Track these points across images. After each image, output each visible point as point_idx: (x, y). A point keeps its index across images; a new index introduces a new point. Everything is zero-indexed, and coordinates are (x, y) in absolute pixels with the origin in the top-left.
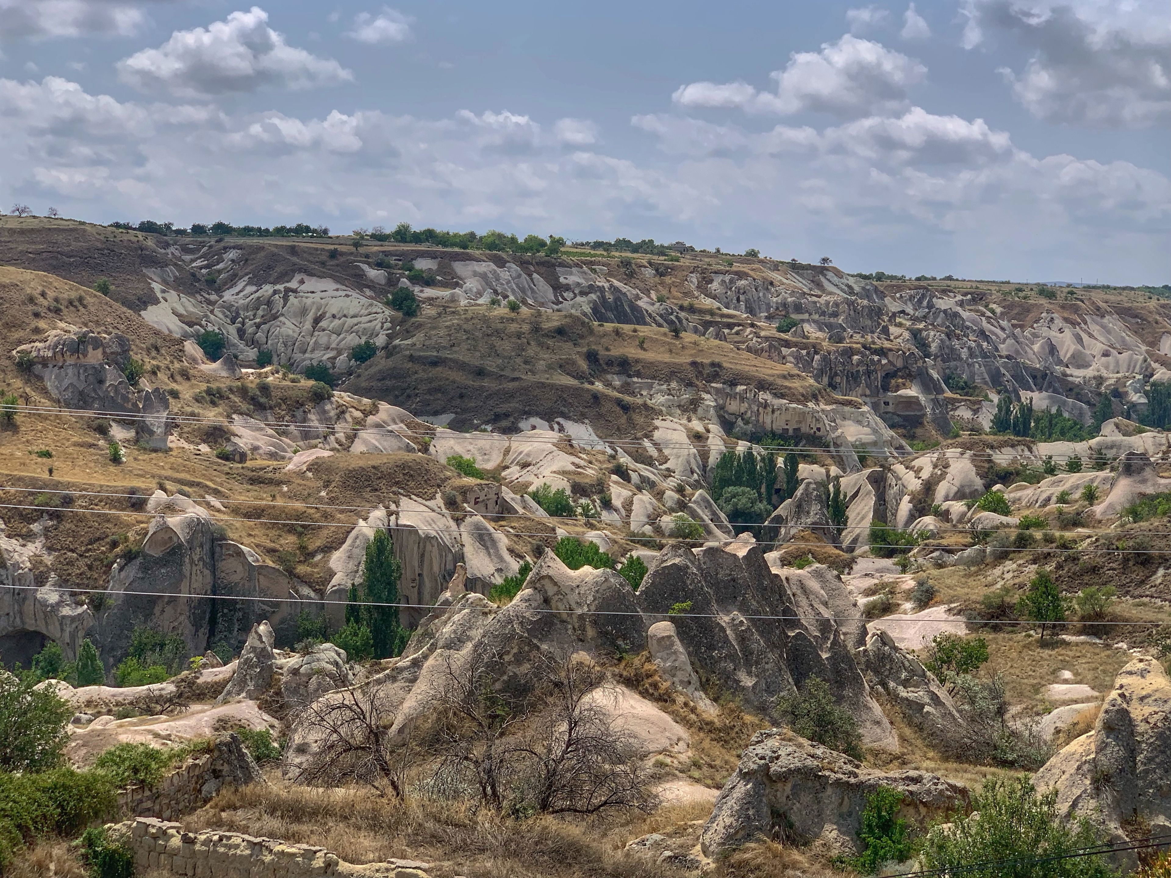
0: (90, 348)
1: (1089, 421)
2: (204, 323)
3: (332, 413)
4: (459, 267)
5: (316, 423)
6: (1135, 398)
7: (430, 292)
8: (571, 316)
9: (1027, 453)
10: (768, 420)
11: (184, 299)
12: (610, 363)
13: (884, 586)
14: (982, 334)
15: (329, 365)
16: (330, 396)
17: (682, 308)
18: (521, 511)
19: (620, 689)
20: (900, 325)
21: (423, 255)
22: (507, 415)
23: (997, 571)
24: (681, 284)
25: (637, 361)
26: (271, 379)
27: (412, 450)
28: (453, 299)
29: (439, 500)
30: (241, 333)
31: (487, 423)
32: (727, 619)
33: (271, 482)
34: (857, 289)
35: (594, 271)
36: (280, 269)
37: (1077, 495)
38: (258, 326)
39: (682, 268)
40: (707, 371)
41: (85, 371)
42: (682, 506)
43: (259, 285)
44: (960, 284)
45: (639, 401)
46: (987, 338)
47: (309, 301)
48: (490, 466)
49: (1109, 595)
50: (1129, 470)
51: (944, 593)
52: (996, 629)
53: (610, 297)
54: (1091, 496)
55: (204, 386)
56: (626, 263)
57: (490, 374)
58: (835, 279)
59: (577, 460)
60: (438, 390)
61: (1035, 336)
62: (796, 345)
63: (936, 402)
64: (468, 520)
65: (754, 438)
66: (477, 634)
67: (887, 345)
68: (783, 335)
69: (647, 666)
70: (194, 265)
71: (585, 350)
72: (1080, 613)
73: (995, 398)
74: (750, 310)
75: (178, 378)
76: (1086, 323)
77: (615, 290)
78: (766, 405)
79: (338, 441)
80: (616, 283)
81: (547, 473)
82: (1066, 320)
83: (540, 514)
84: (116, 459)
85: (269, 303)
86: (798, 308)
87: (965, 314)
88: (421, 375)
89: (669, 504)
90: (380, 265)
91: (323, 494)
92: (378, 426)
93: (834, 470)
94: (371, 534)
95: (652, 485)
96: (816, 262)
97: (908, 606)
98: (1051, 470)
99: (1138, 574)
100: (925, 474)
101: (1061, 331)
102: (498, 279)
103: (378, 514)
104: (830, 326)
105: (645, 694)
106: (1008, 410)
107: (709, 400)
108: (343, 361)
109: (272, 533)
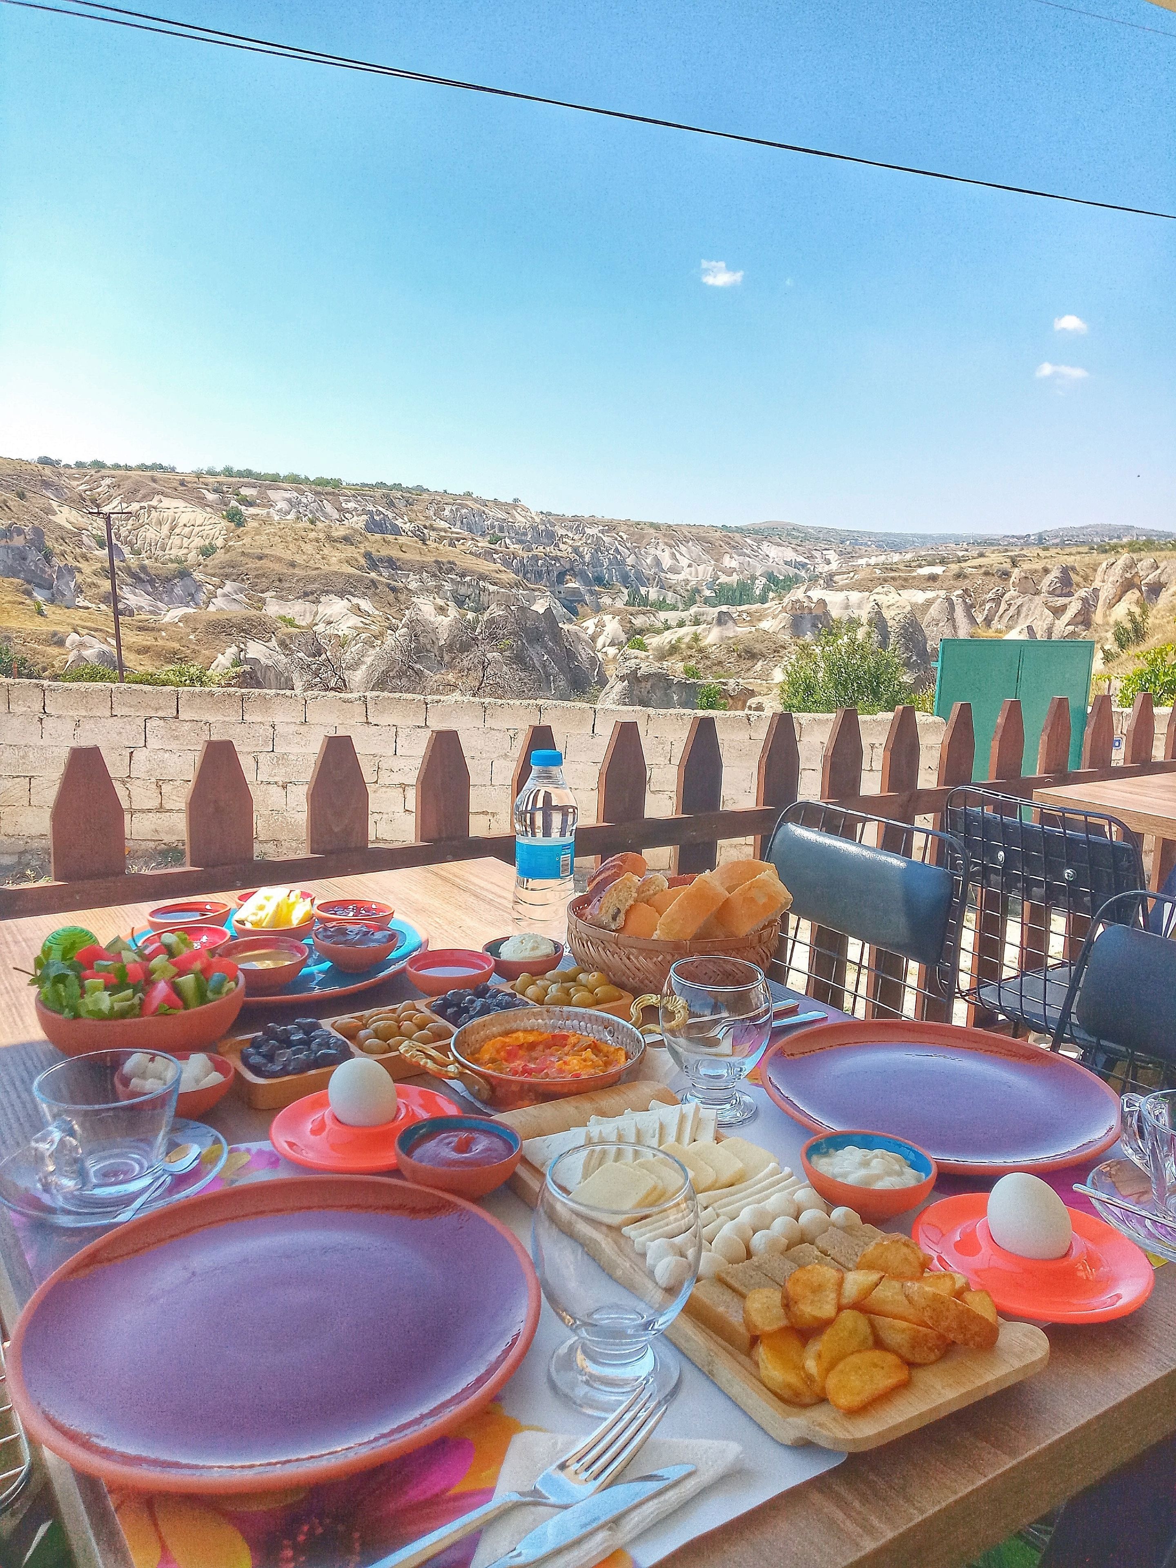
0: (15, 535)
2: (90, 528)
3: (193, 586)
4: (271, 494)
6: (708, 592)
7: (252, 510)
8: (352, 528)
9: (653, 618)
11: (74, 512)
12: (381, 560)
16: (190, 575)
17: (425, 527)
20: (566, 543)
21: (247, 485)
22: (312, 593)
24: (424, 511)
25: (399, 559)
28: (269, 515)
29: (274, 643)
31: (300, 597)
33: (153, 629)
34: (537, 520)
35: (365, 500)
36: (143, 491)
37: (687, 639)
39: (423, 501)
40: (445, 567)
41: (13, 551)
43: (129, 503)
44: (600, 520)
46: (620, 553)
48: (303, 624)
50: (720, 623)
53: (377, 518)
54: (696, 638)
55: (99, 565)
57: (299, 565)
59: (364, 620)
60: (263, 576)
63: (590, 592)
66: (368, 660)
67: (559, 554)
68: (493, 546)
70: (80, 488)
71: (362, 551)
73: (625, 591)
74: (470, 529)
75: (80, 559)
76: (678, 546)
77: (380, 513)
78: (484, 590)
79: (198, 606)
80: (380, 509)
81: (344, 628)
82: (666, 544)
84: (40, 613)
85: (137, 515)
86: (501, 529)
87: (605, 538)
88: (251, 565)
90: (216, 491)
91: (191, 637)
92: (225, 595)
94: (226, 663)
96: (510, 501)
98: (668, 627)
101: (663, 551)
102: (299, 503)
103: (234, 649)
104: (523, 541)
108: (192, 557)
109: (157, 664)
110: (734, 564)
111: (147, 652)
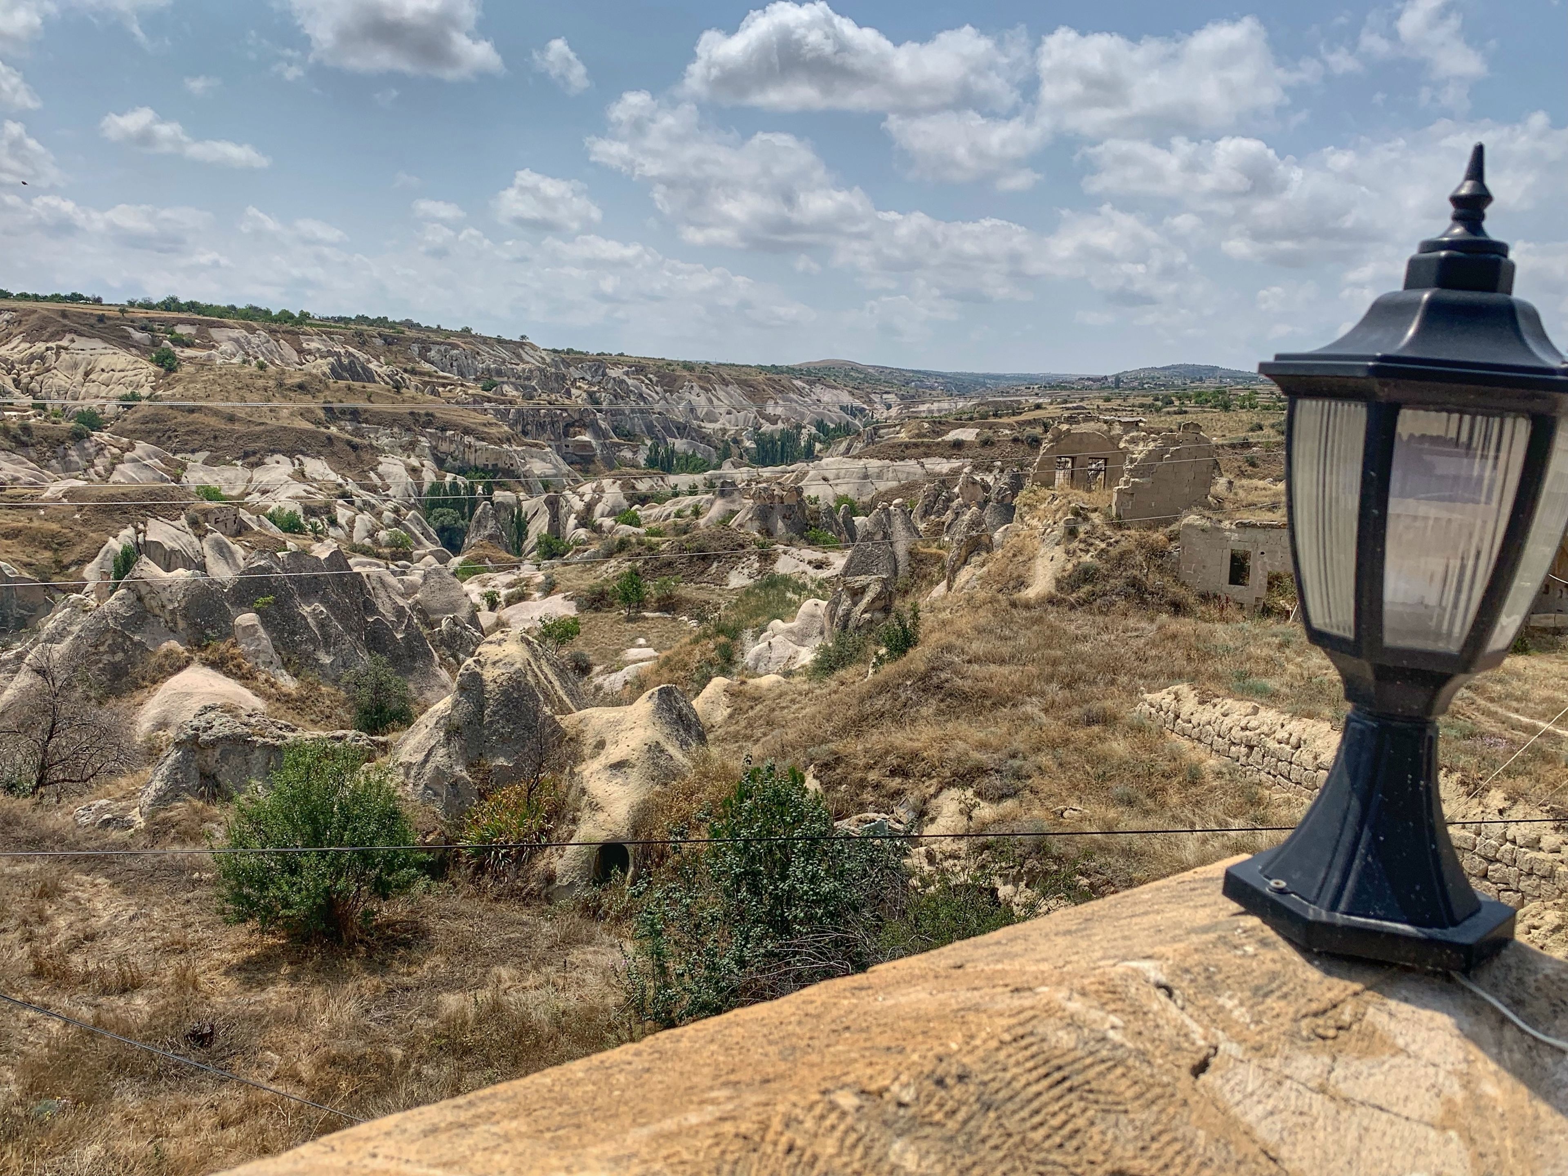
1: (715, 461)
3: (91, 450)
4: (215, 333)
5: (76, 459)
6: (748, 444)
7: (189, 352)
8: (310, 374)
9: (661, 482)
10: (472, 457)
12: (343, 412)
13: (521, 580)
14: (641, 396)
15: (99, 411)
16: (89, 436)
17: (405, 371)
18: (256, 528)
19: (208, 671)
20: (580, 388)
21: (184, 322)
22: (254, 453)
23: (604, 568)
24: (405, 351)
25: (366, 411)
26: (33, 420)
27: (166, 480)
28: (210, 358)
29: (183, 520)
30: (17, 383)
31: (238, 459)
32: (308, 609)
33: (29, 507)
34: (548, 360)
35: (332, 339)
36: (52, 329)
37: (689, 512)
38: (32, 377)
39: (407, 340)
40: (424, 419)
42: (397, 523)
43: (33, 342)
44: (628, 359)
45: (366, 442)
46: (644, 399)
47: (79, 357)
48: (234, 493)
49: (678, 582)
50: (723, 494)
51: (563, 584)
52: (597, 610)
53: (346, 361)
54: (697, 513)
56: (360, 334)
57: (240, 420)
58: (531, 352)
59: (308, 488)
60: (195, 432)
61: (681, 398)
62: (496, 401)
63: (604, 445)
64: (209, 536)
65: (460, 471)
67: (568, 402)
68: (486, 393)
69: (232, 651)
71: (321, 401)
72: (656, 596)
73: (649, 443)
74: (461, 374)
76: (715, 390)
77: (349, 354)
78: (470, 446)
79: (97, 474)
80: (351, 350)
81: (283, 498)
82: (701, 387)
83: (275, 531)
85: (42, 358)
86: (499, 373)
87: (630, 382)
88: (180, 419)
89: (386, 521)
90: (143, 329)
91: (77, 516)
92: (134, 461)
93: (522, 495)
94: (119, 548)
95: (373, 507)
96: (516, 339)
97: (537, 595)
98: (676, 495)
99: (701, 566)
100: (587, 498)
101: (698, 395)
102: (249, 343)
103: (130, 531)
104: (524, 387)
105: (229, 674)
106: (657, 452)
107: (424, 442)
108: (111, 407)
109: (29, 550)
110: (779, 411)
111: (17, 537)
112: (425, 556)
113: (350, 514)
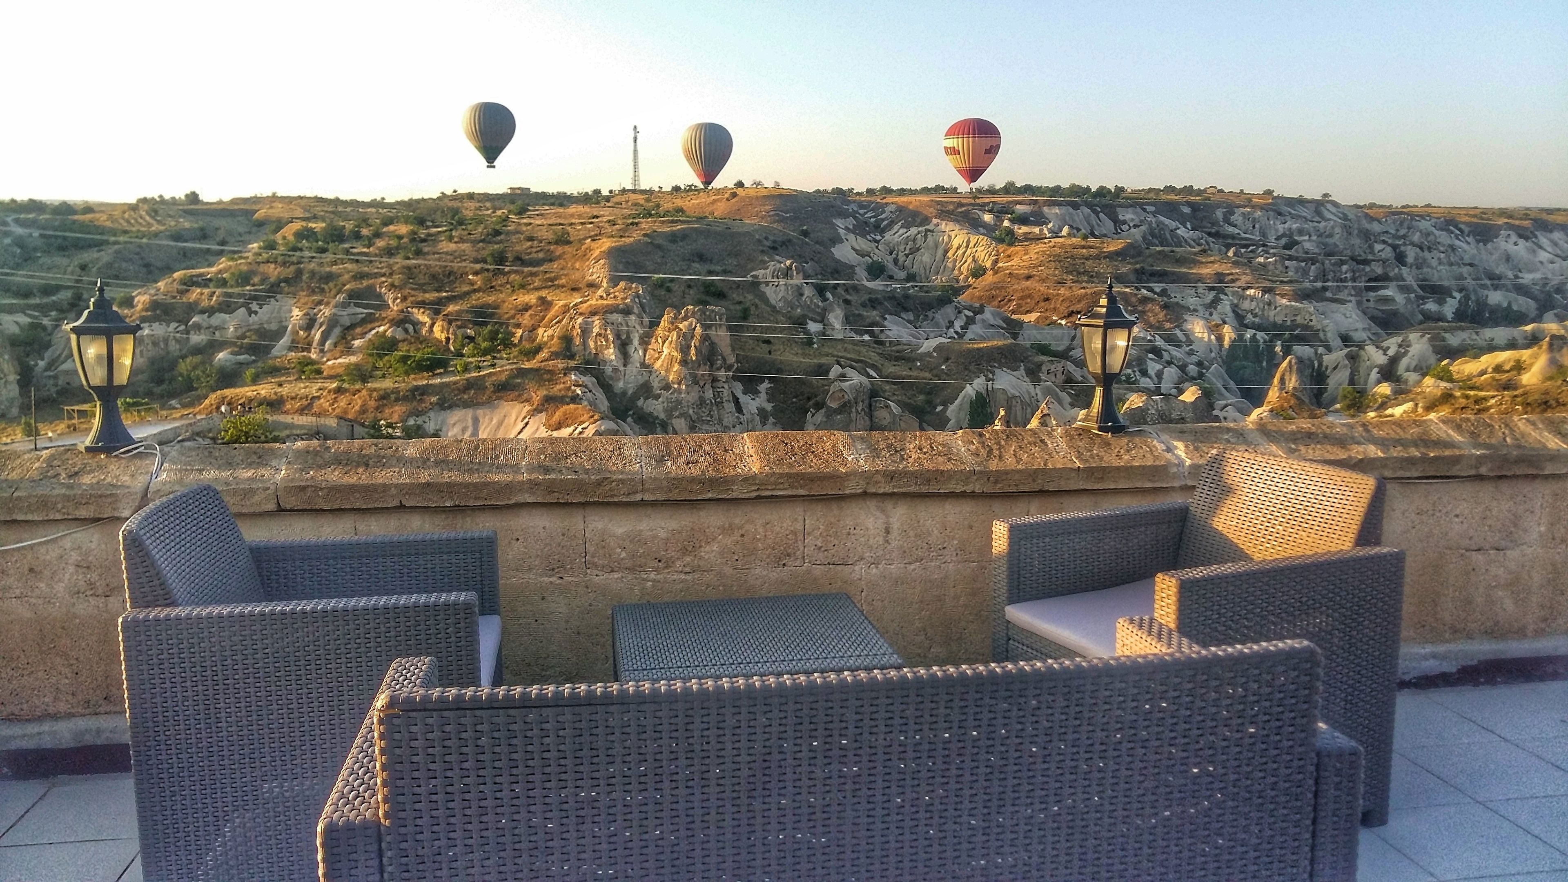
0: (795, 273)
1: (1535, 314)
2: (871, 255)
3: (951, 313)
4: (1046, 211)
5: (941, 320)
8: (1126, 242)
10: (1271, 314)
11: (859, 239)
12: (1153, 275)
15: (955, 281)
16: (952, 302)
17: (1211, 235)
18: (1081, 378)
20: (1383, 242)
21: (1020, 203)
26: (911, 290)
27: (1008, 337)
29: (1022, 371)
30: (896, 261)
33: (909, 360)
34: (1350, 216)
35: (1144, 210)
38: (907, 256)
39: (1211, 205)
41: (792, 288)
42: (1201, 376)
43: (909, 228)
44: (1435, 210)
45: (1174, 301)
46: (1454, 251)
47: (941, 238)
48: (1060, 348)
50: (1551, 347)
53: (1156, 228)
54: (1519, 368)
56: (1168, 203)
58: (1333, 209)
60: (1029, 296)
62: (1297, 258)
63: (1408, 299)
64: (1042, 384)
65: (1258, 328)
70: (866, 216)
71: (1135, 266)
73: (1457, 295)
74: (1264, 234)
76: (1536, 237)
78: (1270, 304)
79: (956, 332)
80: (1162, 218)
84: (811, 345)
86: (1301, 231)
88: (1017, 286)
90: (990, 211)
91: (943, 367)
92: (983, 322)
93: (1320, 350)
94: (974, 394)
95: (1179, 360)
96: (1318, 197)
98: (1493, 349)
100: (1391, 352)
101: (1515, 244)
102: (1074, 218)
103: (980, 381)
104: (1326, 244)
106: (1467, 305)
107: (1226, 300)
108: (964, 278)
109: (909, 393)
112: (1226, 406)
113: (1159, 367)
